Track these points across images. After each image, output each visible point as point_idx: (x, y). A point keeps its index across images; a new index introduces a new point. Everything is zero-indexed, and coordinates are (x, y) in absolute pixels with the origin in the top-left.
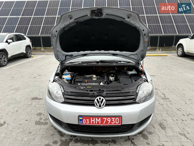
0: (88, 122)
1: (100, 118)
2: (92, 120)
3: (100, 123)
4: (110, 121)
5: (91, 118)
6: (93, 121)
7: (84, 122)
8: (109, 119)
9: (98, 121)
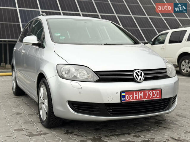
0: (131, 98)
1: (142, 92)
2: (135, 95)
3: (143, 98)
4: (151, 94)
5: (134, 93)
6: (137, 96)
7: (127, 99)
8: (151, 93)
9: (141, 95)
